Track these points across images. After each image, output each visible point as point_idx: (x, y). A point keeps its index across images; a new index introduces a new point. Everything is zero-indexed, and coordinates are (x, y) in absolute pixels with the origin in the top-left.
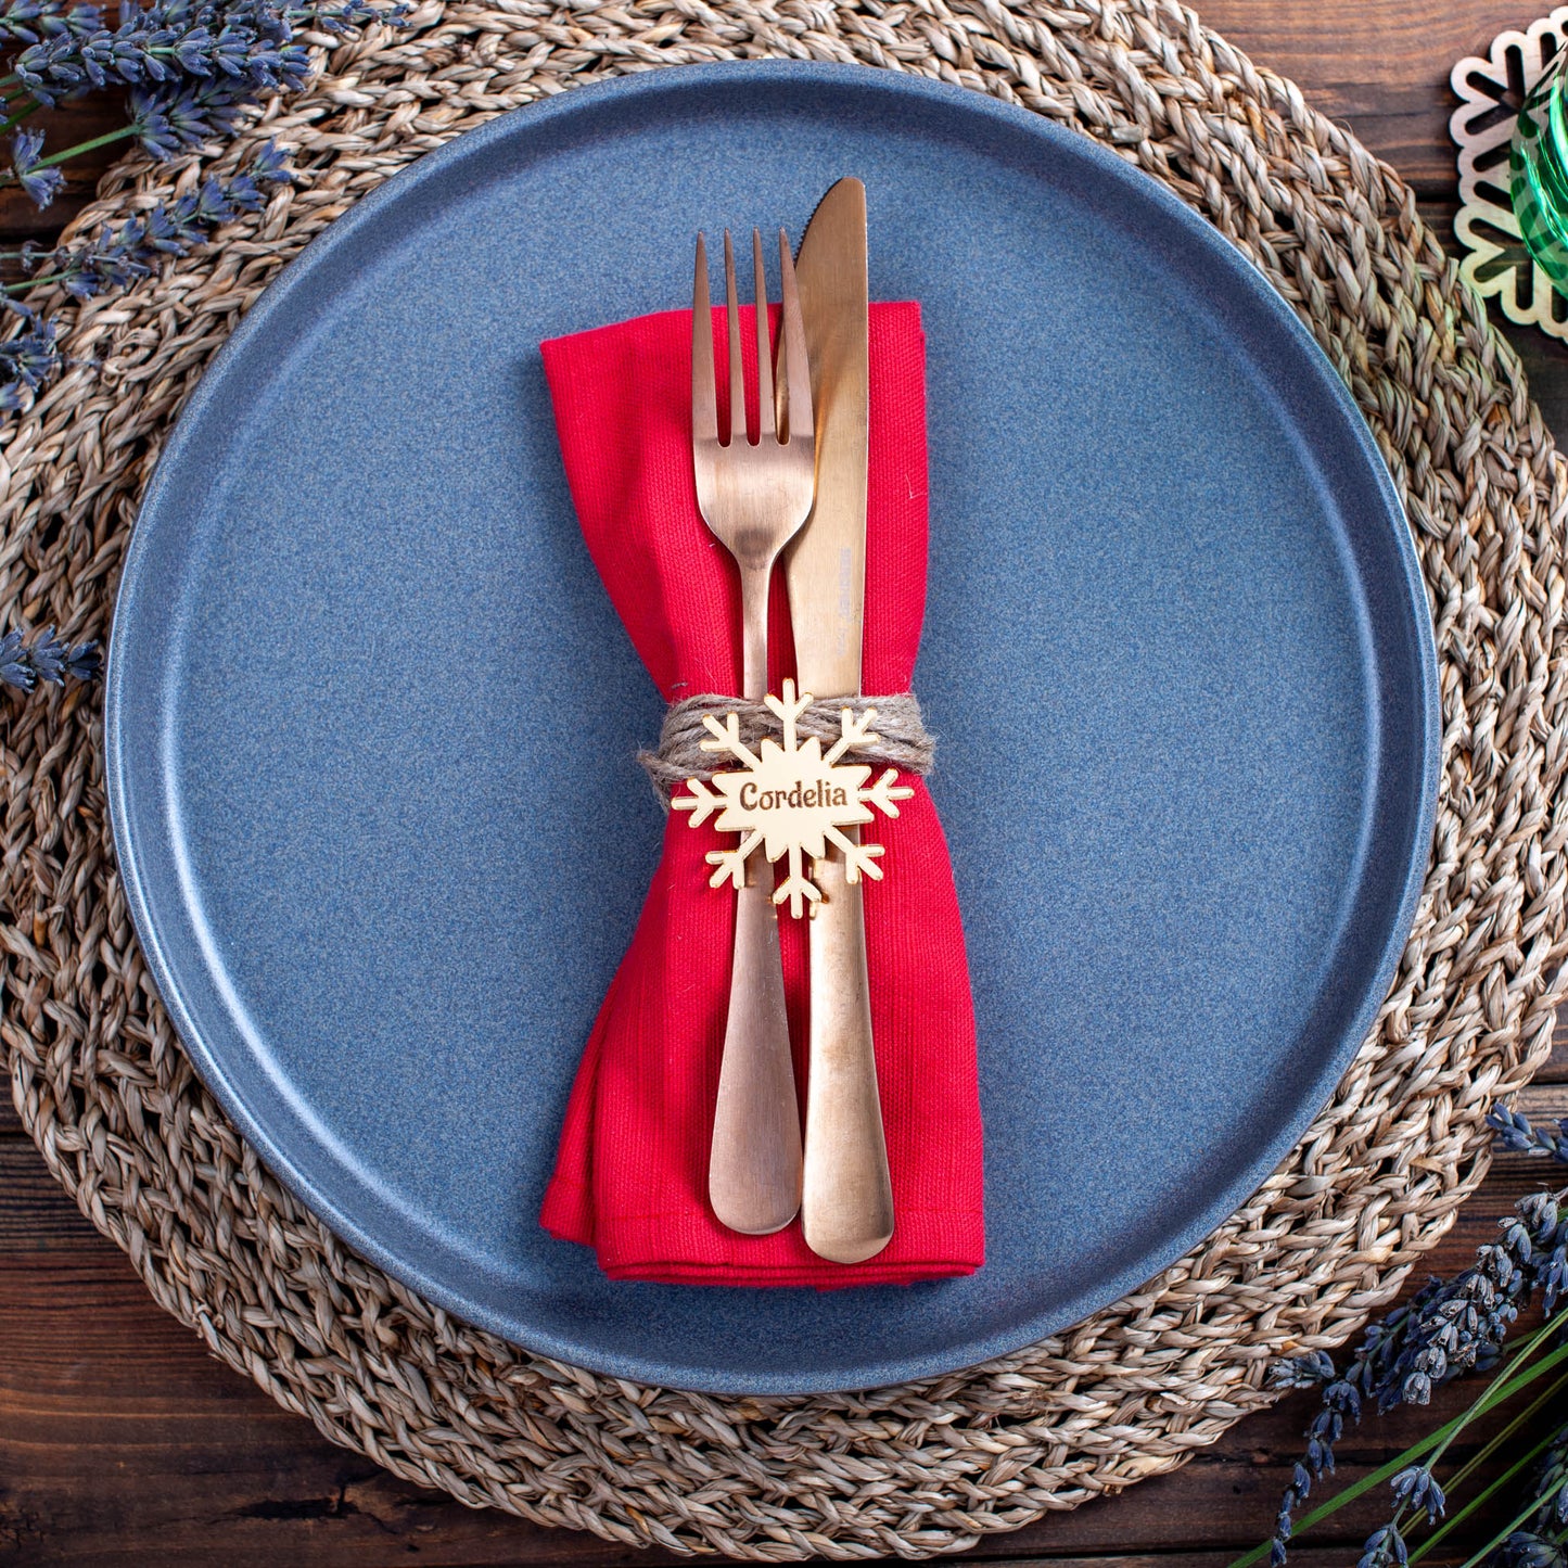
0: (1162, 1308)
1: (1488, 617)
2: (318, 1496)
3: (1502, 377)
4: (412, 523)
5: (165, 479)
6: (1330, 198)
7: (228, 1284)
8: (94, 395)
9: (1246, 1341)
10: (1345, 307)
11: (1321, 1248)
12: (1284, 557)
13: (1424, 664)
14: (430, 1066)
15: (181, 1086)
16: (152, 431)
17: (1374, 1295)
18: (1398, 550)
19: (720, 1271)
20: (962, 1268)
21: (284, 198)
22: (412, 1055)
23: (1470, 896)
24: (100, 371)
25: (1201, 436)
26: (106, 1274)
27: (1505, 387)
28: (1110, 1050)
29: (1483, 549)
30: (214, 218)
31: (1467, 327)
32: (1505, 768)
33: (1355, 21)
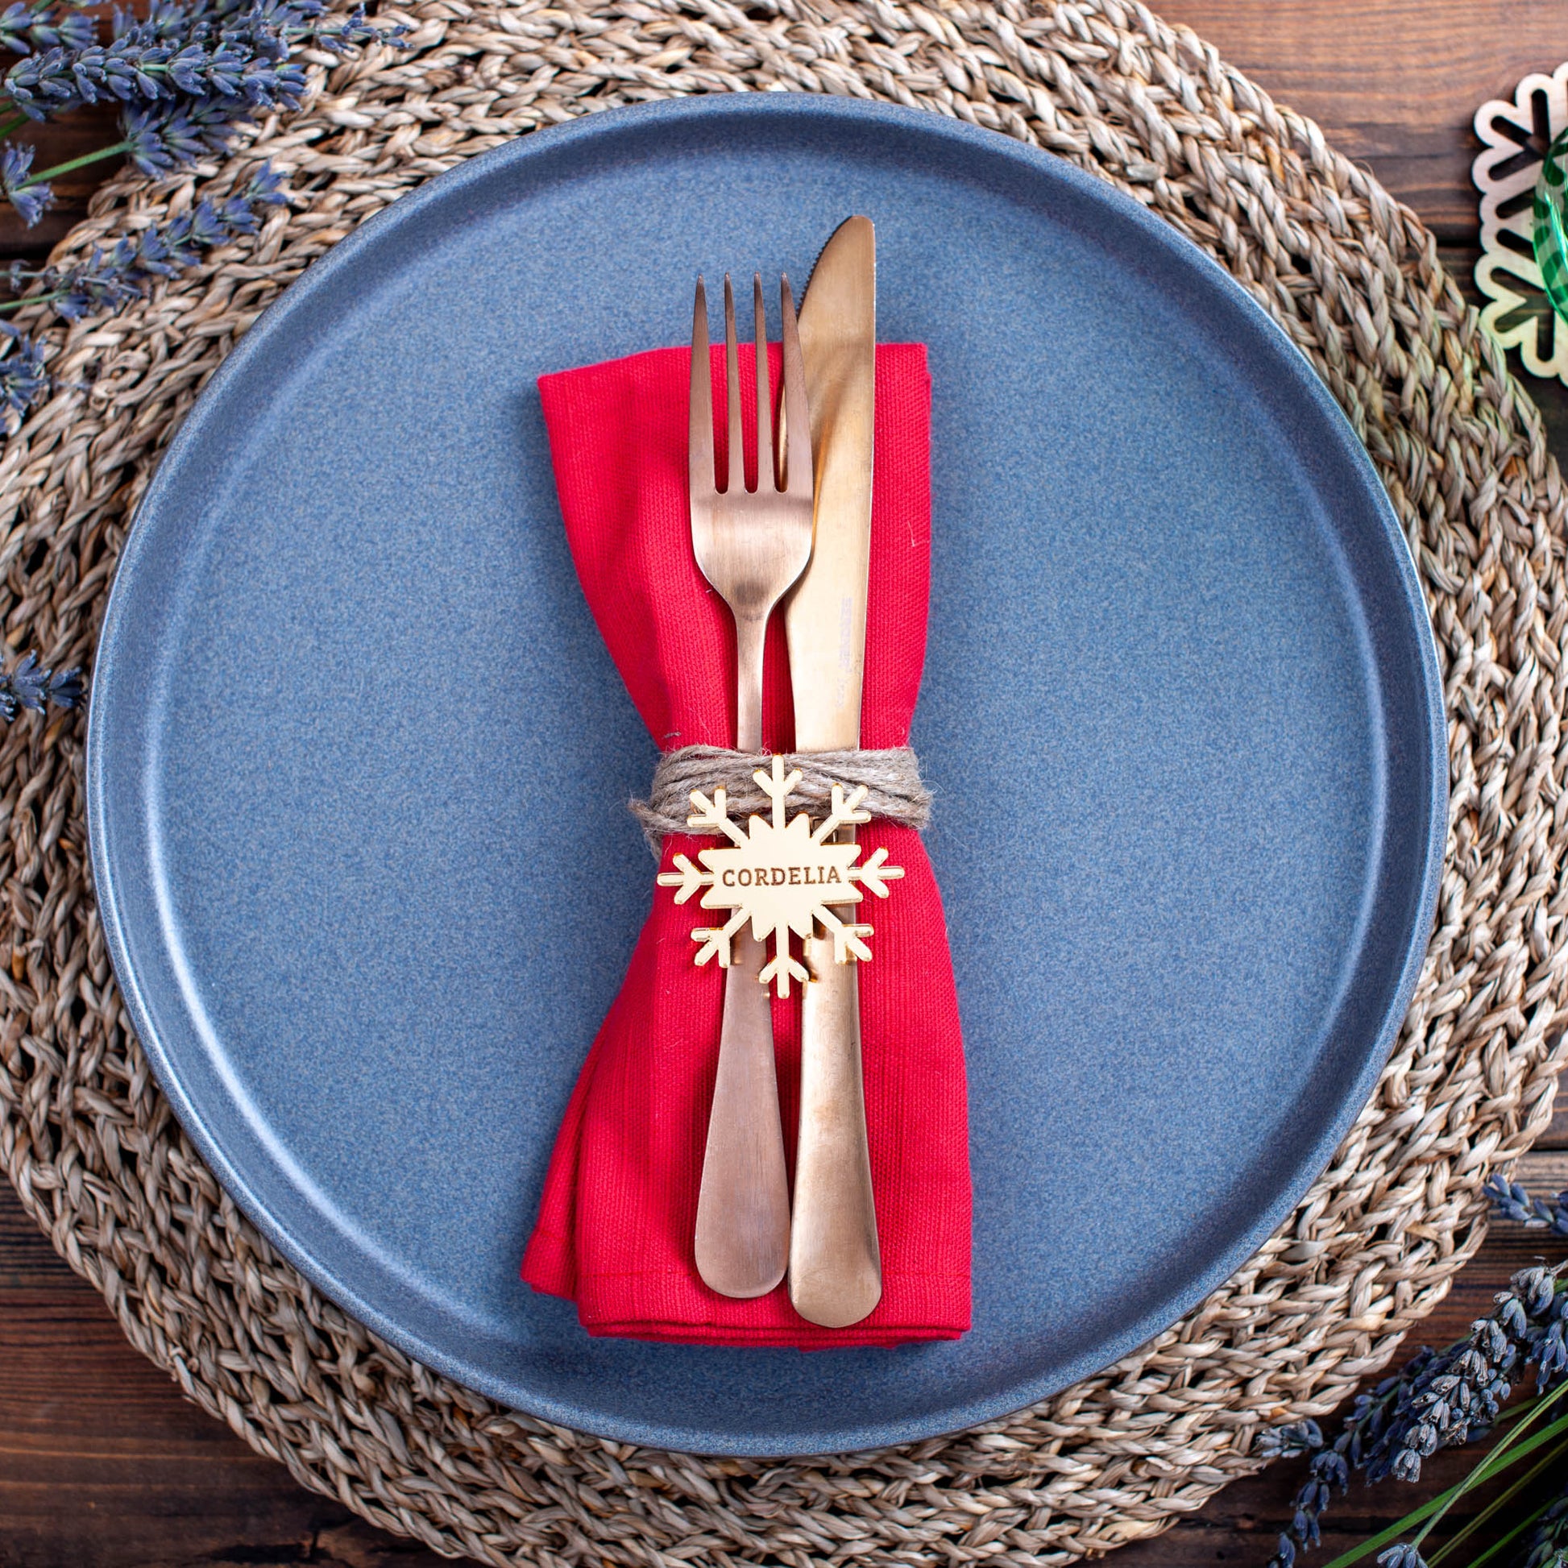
0: (1149, 1371)
1: (1499, 675)
2: (290, 1541)
3: (1520, 429)
4: (403, 559)
5: (152, 511)
6: (1349, 242)
7: (203, 1326)
8: (82, 419)
9: (1234, 1407)
10: (1362, 354)
11: (1313, 1314)
12: (1293, 611)
13: (1433, 727)
14: (412, 1114)
15: (160, 1125)
16: (140, 457)
17: (1367, 1363)
18: (1409, 609)
19: (703, 1331)
20: (948, 1333)
21: (279, 221)
22: (395, 1102)
23: (1473, 959)
24: (89, 394)
25: (1210, 486)
26: (80, 1312)
27: (1522, 440)
28: (1103, 1111)
29: (1496, 605)
30: (207, 240)
31: (1485, 377)
32: (1513, 830)
33: (1382, 59)
